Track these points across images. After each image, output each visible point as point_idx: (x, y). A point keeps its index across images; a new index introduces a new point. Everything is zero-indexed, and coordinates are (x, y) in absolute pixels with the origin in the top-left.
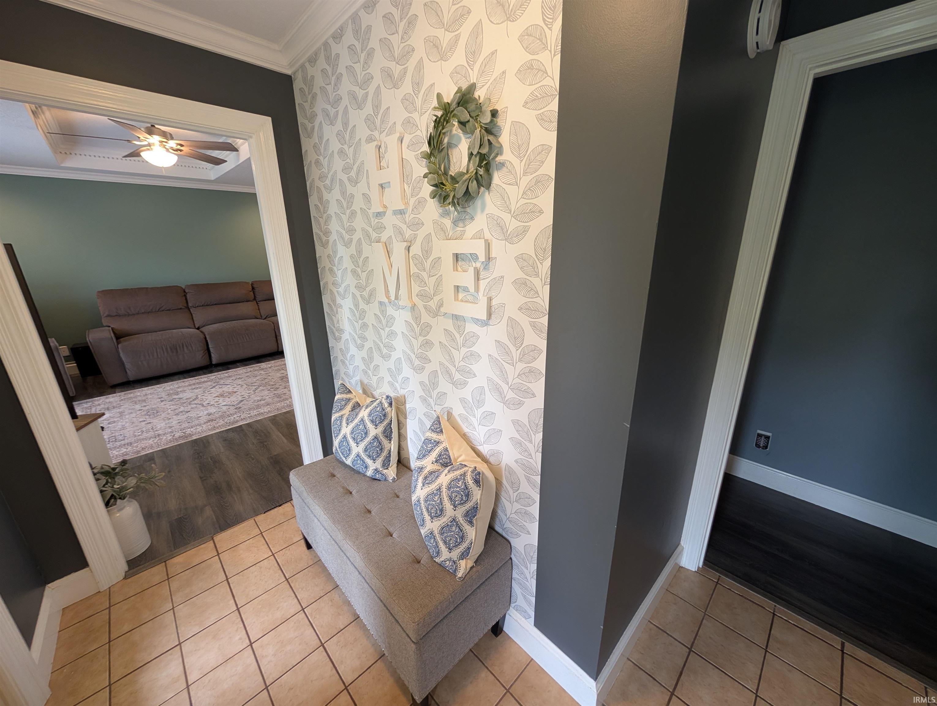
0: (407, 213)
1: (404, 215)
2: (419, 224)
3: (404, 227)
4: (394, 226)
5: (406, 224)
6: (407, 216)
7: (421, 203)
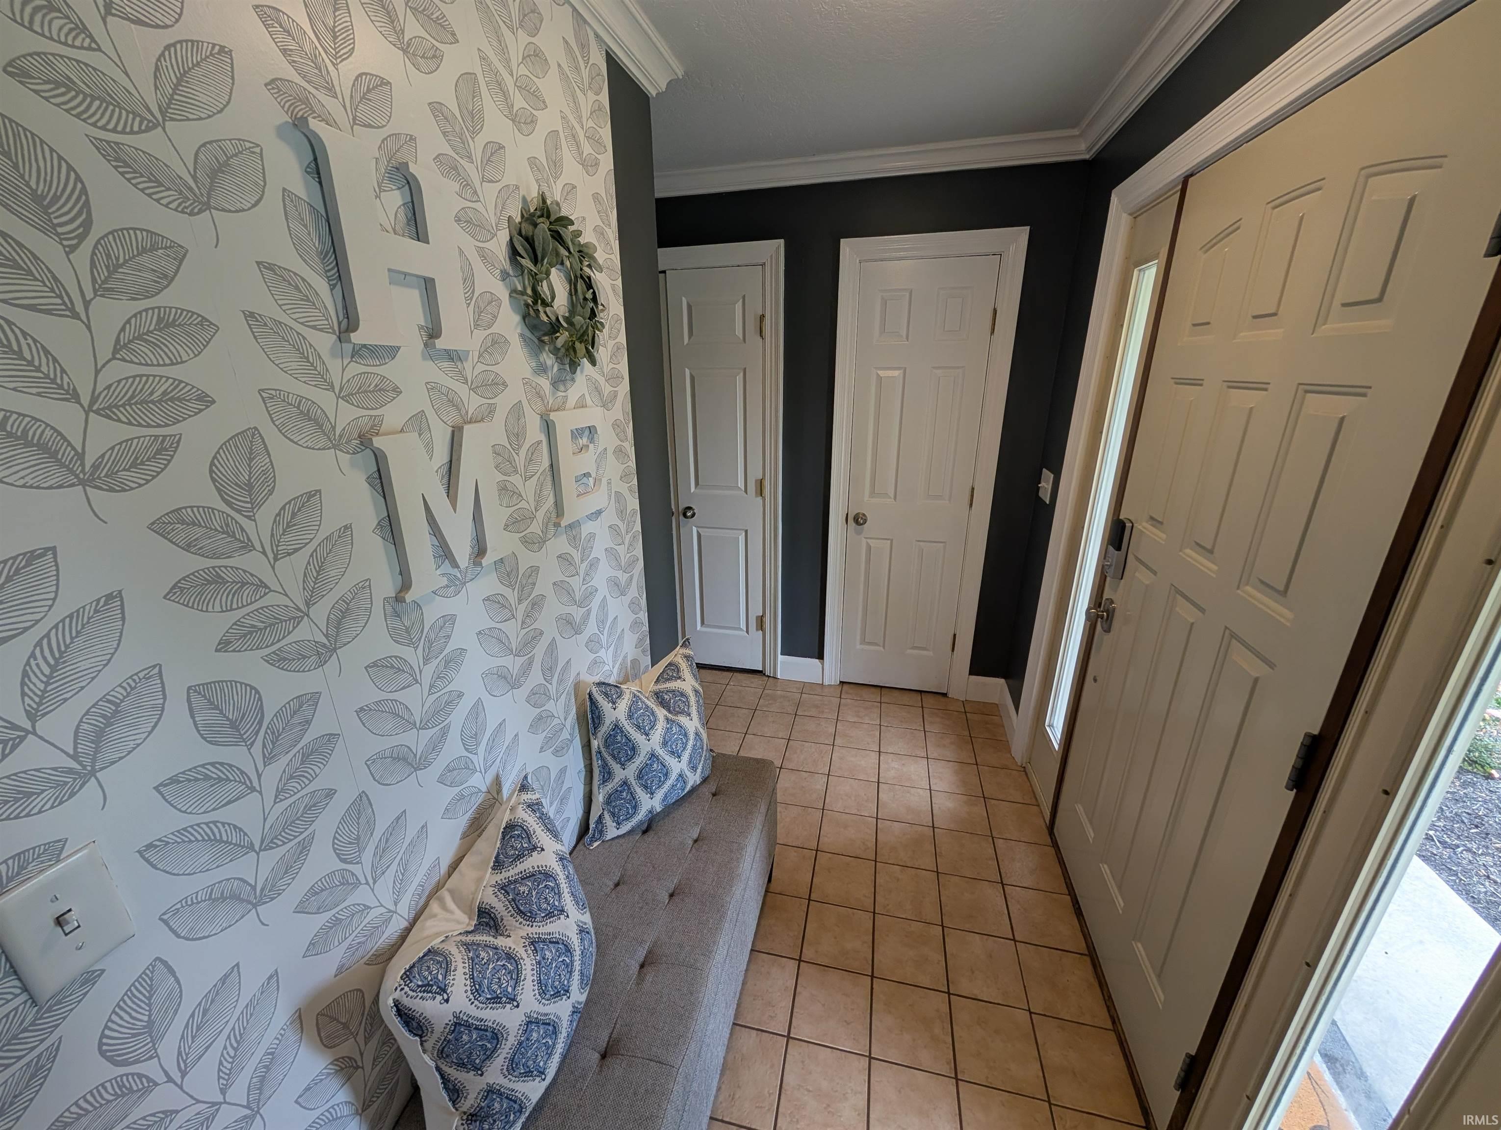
0: (466, 360)
1: (459, 364)
2: (497, 385)
3: (463, 391)
4: (432, 388)
5: (466, 383)
6: (468, 365)
7: (497, 343)
